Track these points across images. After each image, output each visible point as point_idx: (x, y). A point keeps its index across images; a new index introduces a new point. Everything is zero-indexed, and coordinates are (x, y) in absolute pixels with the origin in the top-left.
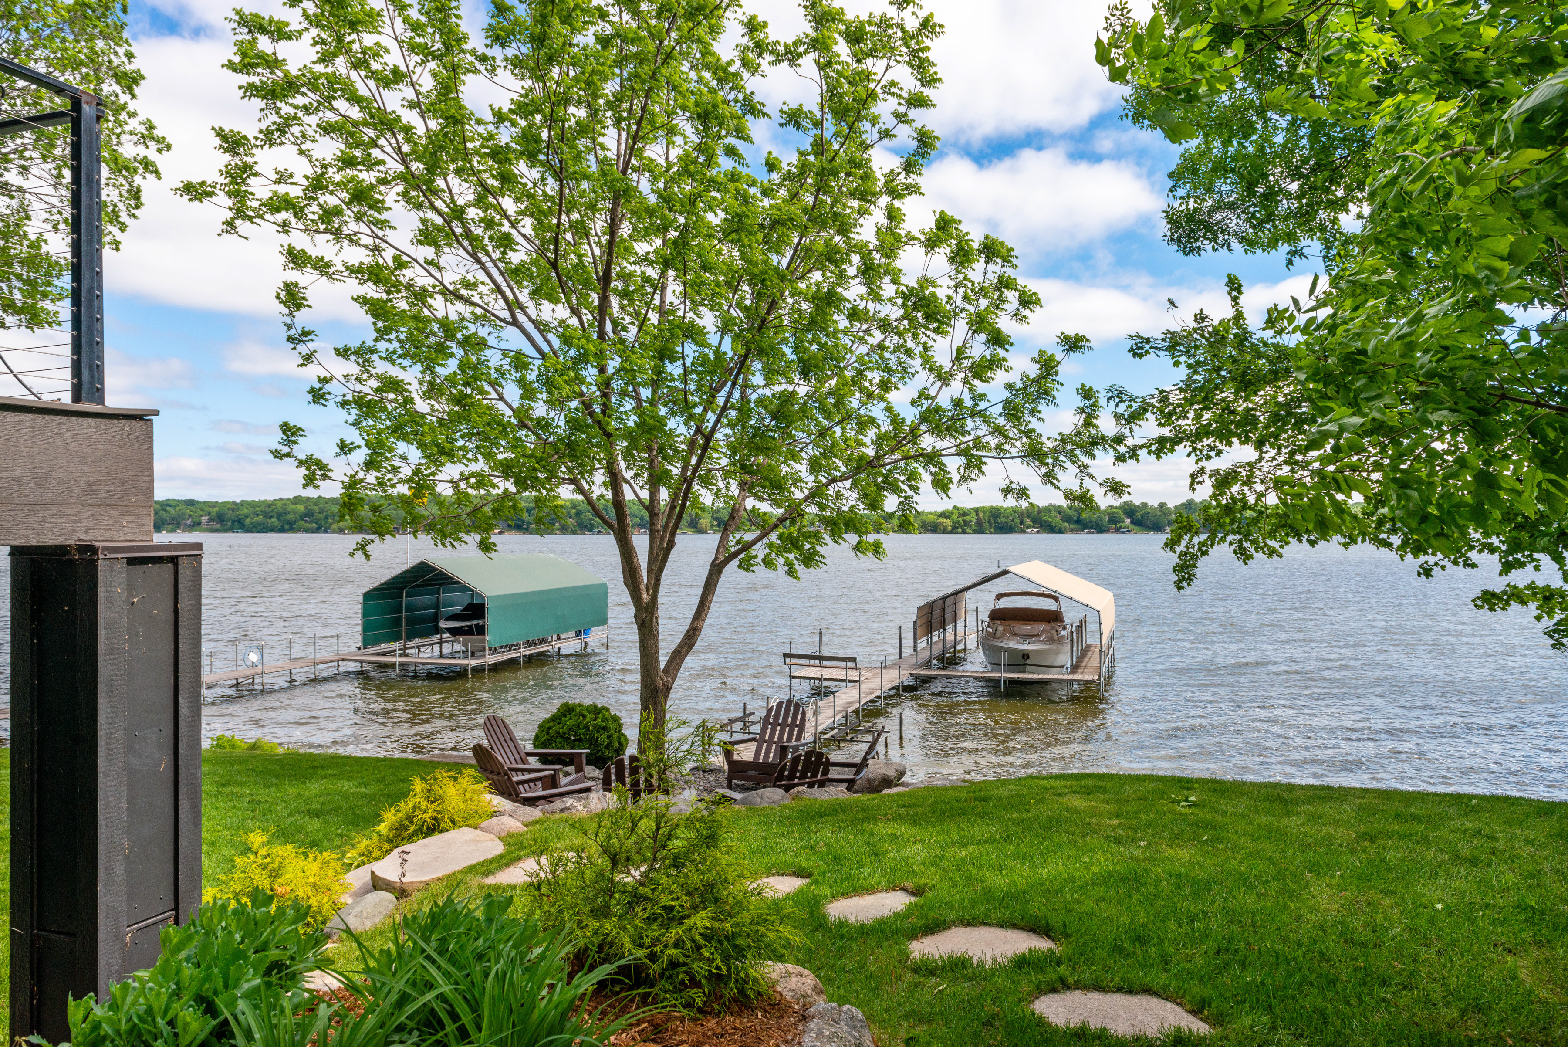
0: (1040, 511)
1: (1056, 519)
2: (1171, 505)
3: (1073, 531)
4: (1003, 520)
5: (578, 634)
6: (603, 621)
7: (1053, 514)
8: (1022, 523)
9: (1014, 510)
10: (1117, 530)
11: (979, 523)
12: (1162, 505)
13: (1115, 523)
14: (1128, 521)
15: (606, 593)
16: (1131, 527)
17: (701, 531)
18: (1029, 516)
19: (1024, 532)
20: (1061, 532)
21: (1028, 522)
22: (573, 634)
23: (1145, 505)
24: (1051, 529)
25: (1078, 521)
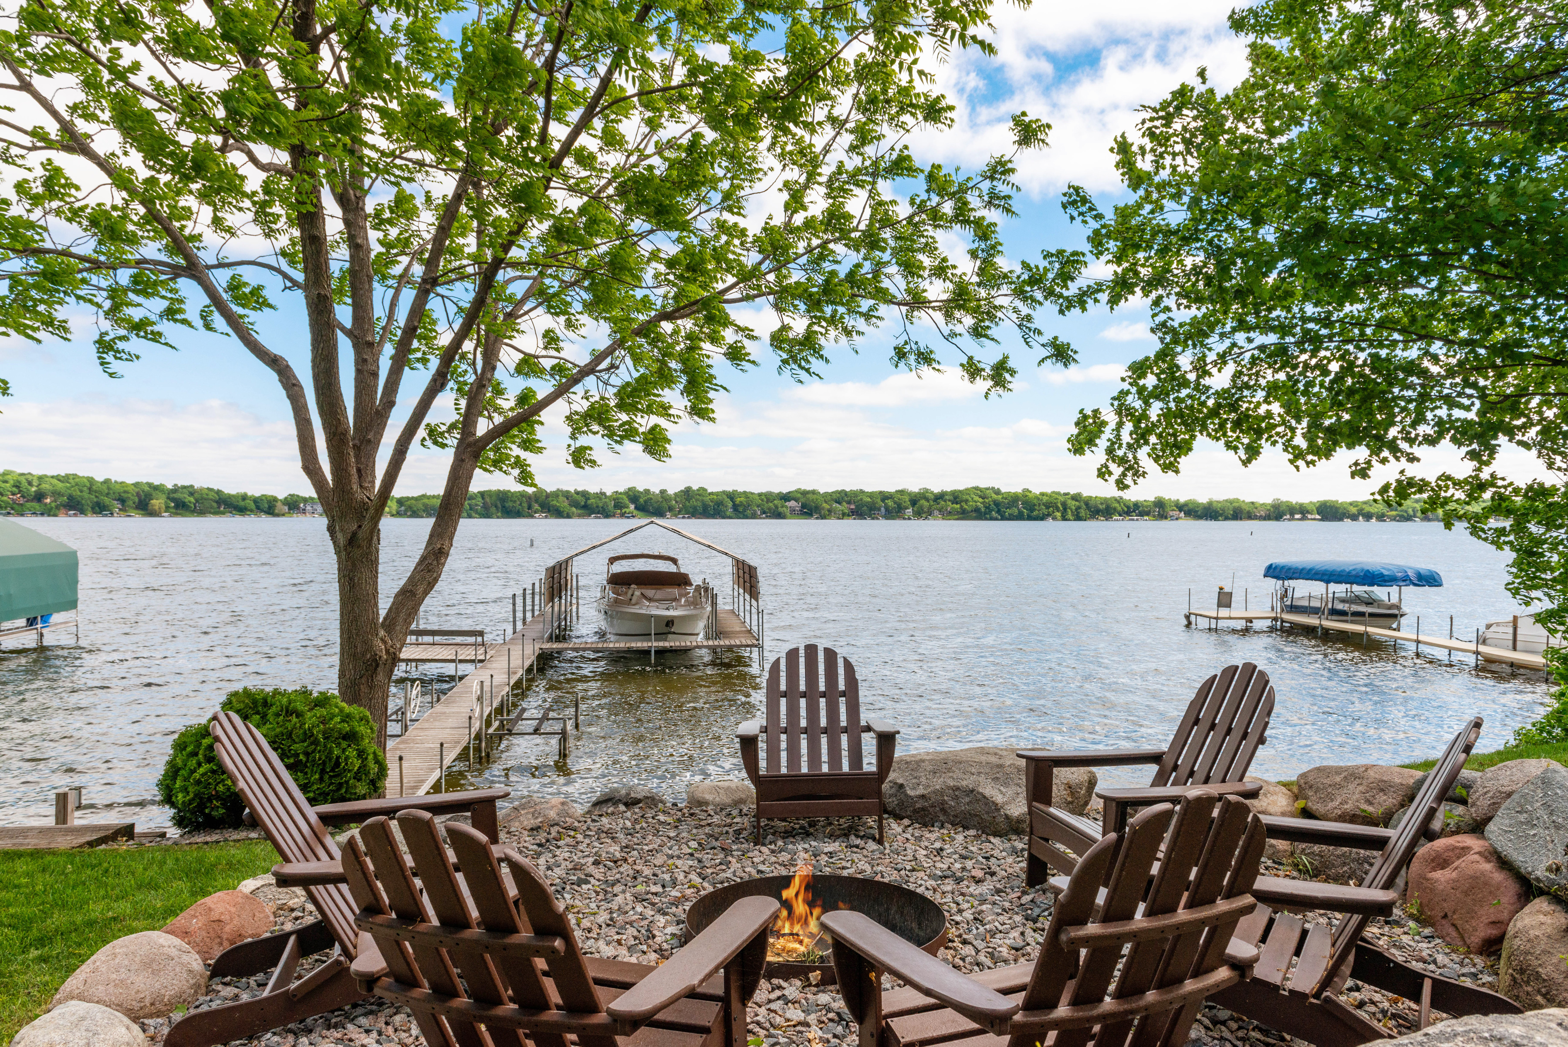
0: (548, 495)
1: (563, 504)
2: (671, 492)
3: (580, 516)
4: (510, 504)
5: (31, 622)
6: (72, 604)
7: (561, 498)
8: (529, 508)
9: (523, 495)
10: (623, 515)
11: (485, 507)
12: (663, 492)
13: (621, 508)
14: (632, 507)
15: (75, 565)
16: (635, 512)
17: (153, 514)
18: (536, 501)
19: (532, 517)
20: (568, 516)
21: (536, 507)
22: (22, 622)
23: (647, 491)
24: (559, 513)
25: (585, 507)
